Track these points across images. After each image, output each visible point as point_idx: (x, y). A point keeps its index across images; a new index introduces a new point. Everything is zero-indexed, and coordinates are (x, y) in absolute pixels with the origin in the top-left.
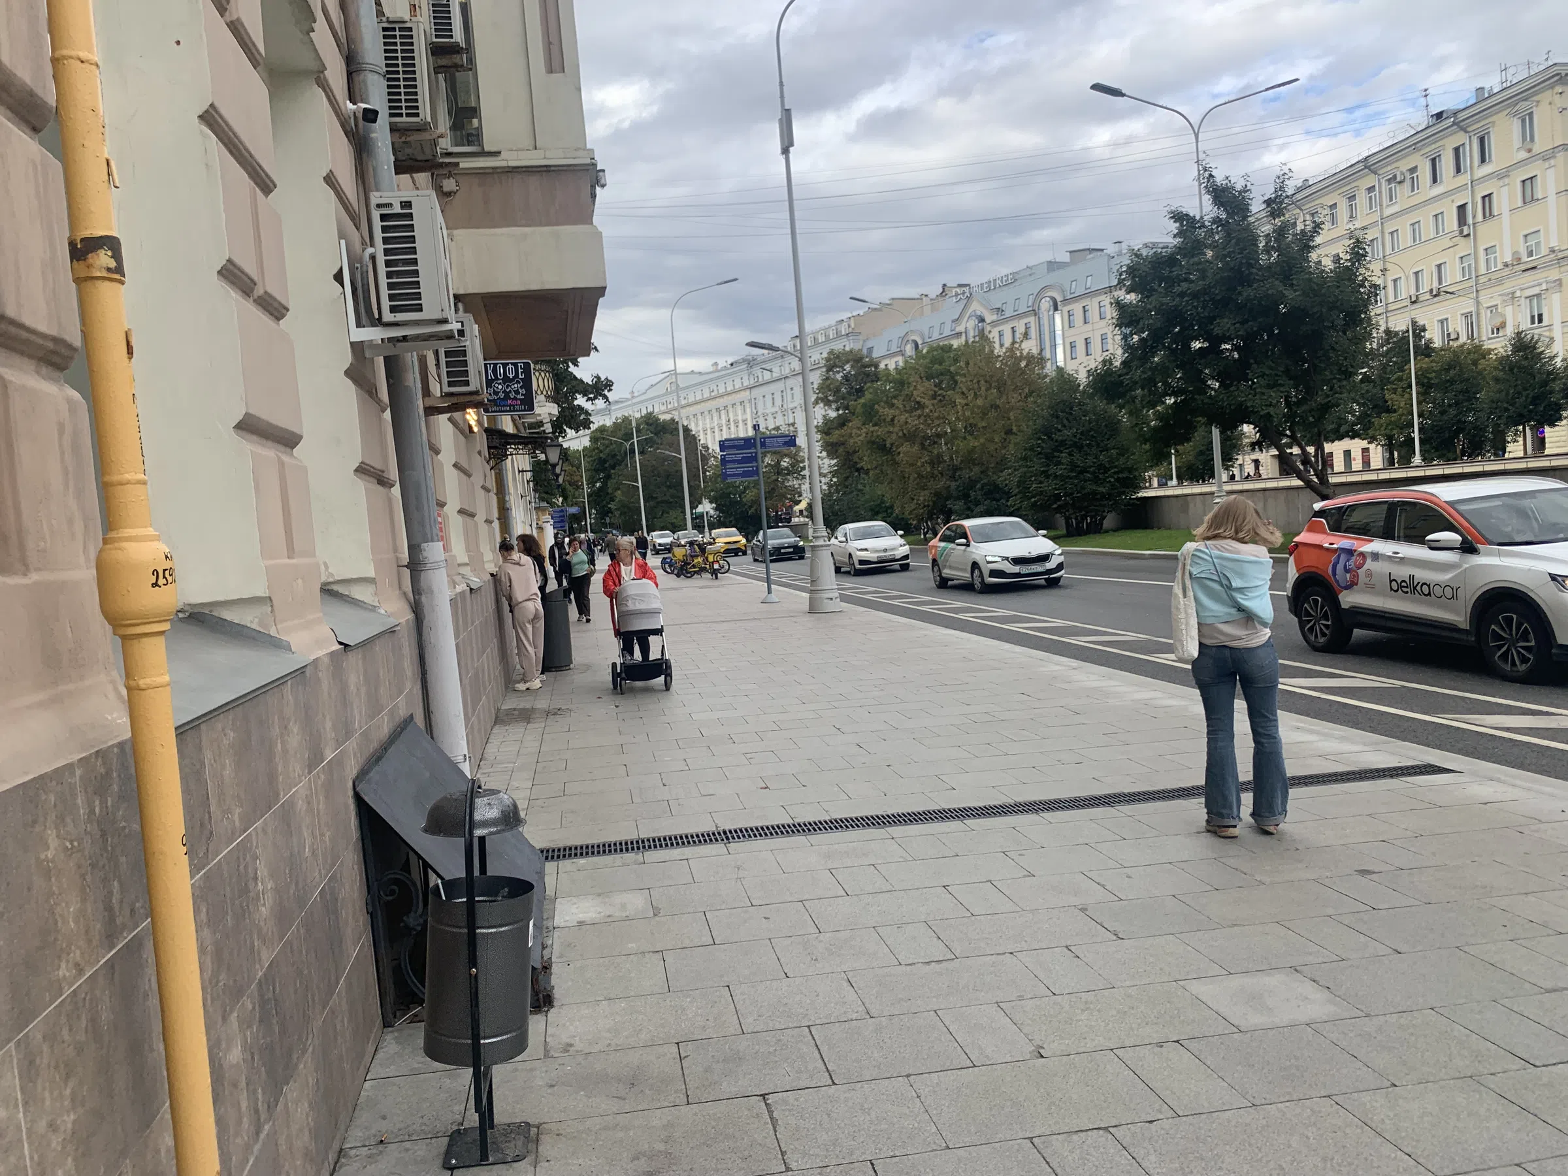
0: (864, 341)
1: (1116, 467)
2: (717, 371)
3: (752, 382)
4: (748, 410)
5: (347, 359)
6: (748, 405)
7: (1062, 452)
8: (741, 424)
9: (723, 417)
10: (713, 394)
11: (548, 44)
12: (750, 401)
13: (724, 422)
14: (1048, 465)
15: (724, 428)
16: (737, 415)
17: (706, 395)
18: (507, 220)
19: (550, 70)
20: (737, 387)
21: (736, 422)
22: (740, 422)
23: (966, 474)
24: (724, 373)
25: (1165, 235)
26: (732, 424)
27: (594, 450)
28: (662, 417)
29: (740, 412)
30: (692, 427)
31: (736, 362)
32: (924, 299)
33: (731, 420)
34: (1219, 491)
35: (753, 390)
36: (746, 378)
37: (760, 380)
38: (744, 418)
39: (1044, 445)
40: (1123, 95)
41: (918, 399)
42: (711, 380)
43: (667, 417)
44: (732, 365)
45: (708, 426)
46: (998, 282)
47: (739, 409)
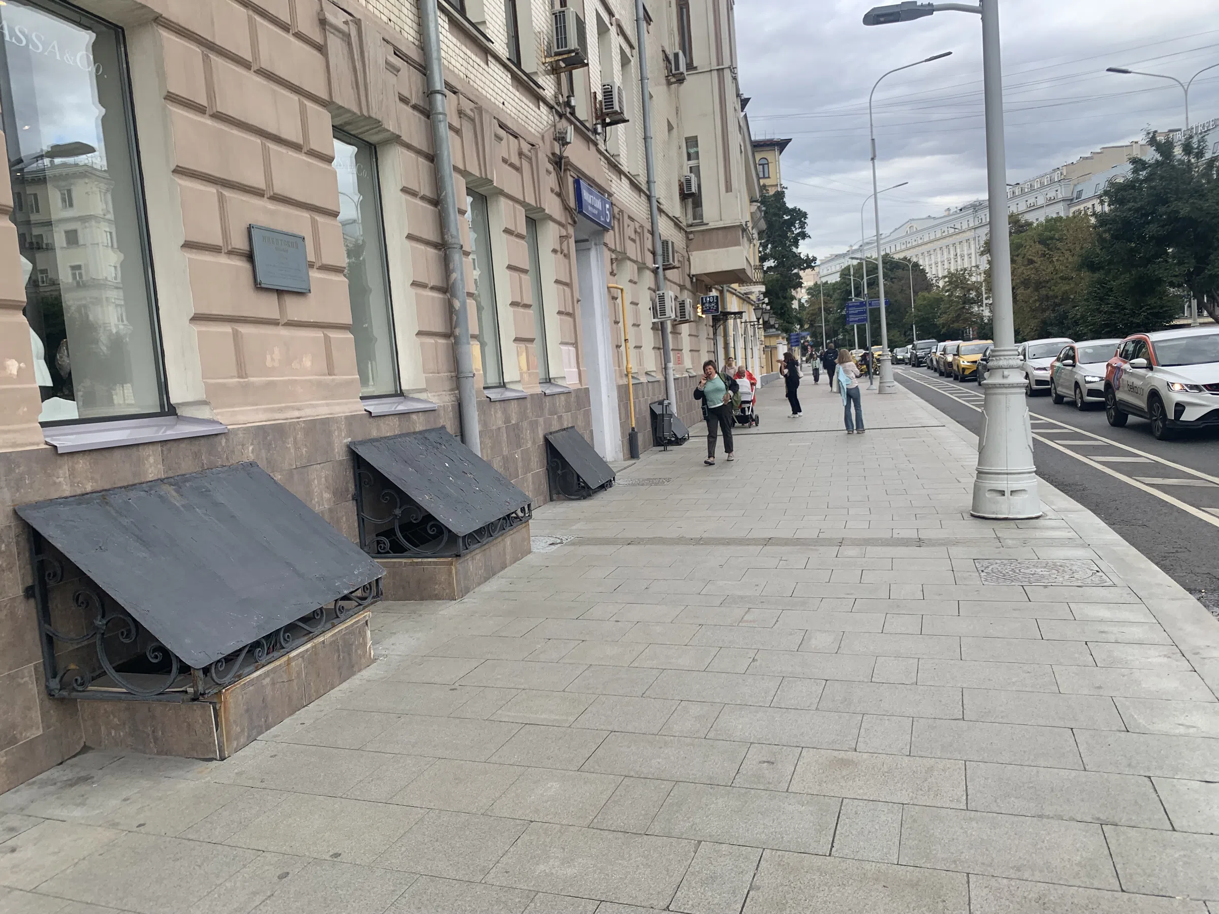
0: (1075, 185)
1: (1149, 305)
2: (949, 215)
3: (977, 223)
4: (973, 246)
5: (651, 326)
6: (972, 242)
7: (1110, 296)
8: (966, 258)
9: (952, 253)
10: (944, 234)
11: (726, 182)
12: (975, 238)
13: (952, 256)
14: (1101, 305)
15: (952, 261)
16: (963, 251)
17: (939, 235)
18: (711, 247)
19: (727, 192)
20: (964, 228)
21: (962, 256)
22: (966, 256)
23: (1062, 309)
24: (954, 217)
25: (1123, 172)
26: (959, 258)
27: (842, 284)
28: (897, 257)
29: (965, 248)
30: (921, 262)
31: (964, 208)
32: (1134, 145)
33: (958, 255)
34: (1195, 323)
35: (977, 230)
36: (971, 220)
37: (984, 221)
38: (969, 252)
39: (1098, 291)
40: (1130, 72)
41: (1030, 257)
42: (945, 222)
43: (901, 256)
44: (961, 210)
45: (939, 260)
46: (1200, 128)
47: (965, 245)
